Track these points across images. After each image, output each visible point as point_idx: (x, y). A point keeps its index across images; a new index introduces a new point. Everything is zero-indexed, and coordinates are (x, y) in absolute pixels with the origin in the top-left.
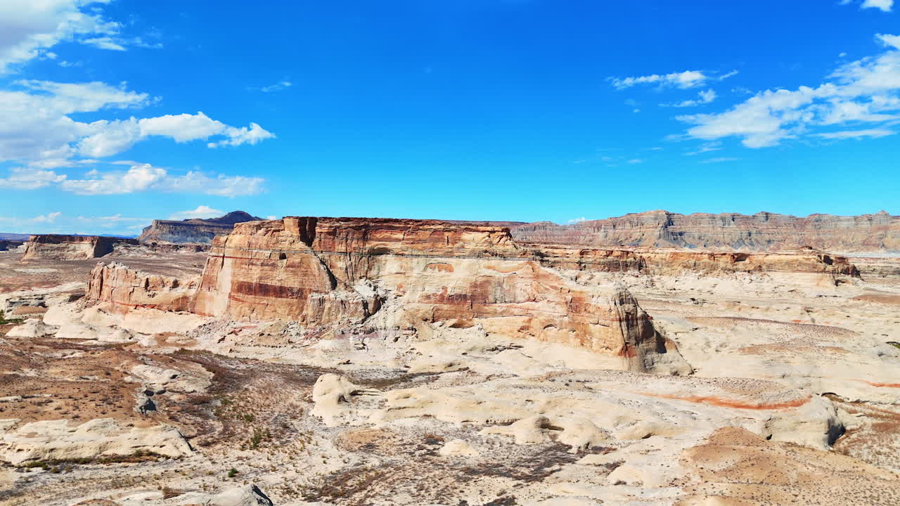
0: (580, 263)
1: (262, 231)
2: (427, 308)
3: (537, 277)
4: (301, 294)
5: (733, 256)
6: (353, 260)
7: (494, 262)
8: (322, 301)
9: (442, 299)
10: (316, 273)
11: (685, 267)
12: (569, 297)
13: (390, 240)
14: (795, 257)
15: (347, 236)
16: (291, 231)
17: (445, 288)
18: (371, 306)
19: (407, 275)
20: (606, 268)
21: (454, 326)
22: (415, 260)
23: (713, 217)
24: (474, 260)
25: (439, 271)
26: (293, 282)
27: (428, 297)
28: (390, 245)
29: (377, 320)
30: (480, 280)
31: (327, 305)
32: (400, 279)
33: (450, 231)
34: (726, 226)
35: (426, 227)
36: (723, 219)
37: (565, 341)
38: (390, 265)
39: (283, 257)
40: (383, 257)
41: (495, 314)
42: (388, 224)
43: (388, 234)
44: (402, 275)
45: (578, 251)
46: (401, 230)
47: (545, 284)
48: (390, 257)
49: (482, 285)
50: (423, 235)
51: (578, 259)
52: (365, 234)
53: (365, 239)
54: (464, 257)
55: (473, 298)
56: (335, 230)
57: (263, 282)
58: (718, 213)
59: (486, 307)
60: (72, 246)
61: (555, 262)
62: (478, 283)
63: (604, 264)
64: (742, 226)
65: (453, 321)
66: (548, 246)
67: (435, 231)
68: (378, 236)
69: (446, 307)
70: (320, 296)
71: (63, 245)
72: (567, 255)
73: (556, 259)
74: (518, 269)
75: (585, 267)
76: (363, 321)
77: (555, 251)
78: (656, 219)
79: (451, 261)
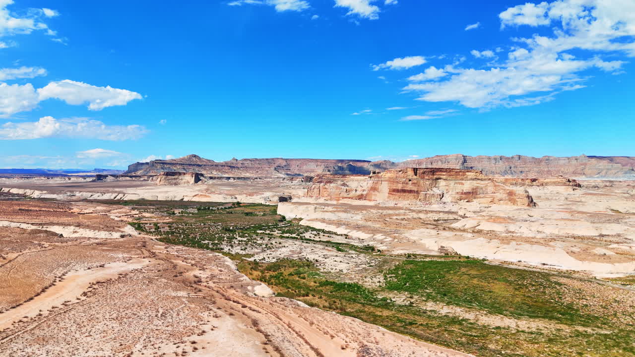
1: (401, 172)
2: (458, 196)
3: (495, 186)
4: (418, 192)
5: (531, 180)
6: (431, 181)
7: (479, 181)
8: (426, 194)
9: (462, 194)
10: (423, 186)
11: (511, 184)
12: (508, 191)
13: (441, 175)
14: (557, 180)
15: (428, 174)
16: (410, 173)
17: (463, 190)
19: (449, 186)
21: (467, 202)
22: (451, 181)
23: (489, 158)
24: (471, 181)
25: (460, 185)
26: (415, 189)
27: (458, 193)
28: (442, 177)
29: (444, 199)
30: (475, 187)
31: (428, 196)
32: (447, 188)
33: (461, 172)
34: (497, 163)
35: (453, 171)
36: (495, 159)
37: (507, 204)
38: (442, 183)
39: (410, 180)
40: (439, 180)
41: (480, 198)
42: (440, 170)
43: (440, 173)
44: (447, 186)
46: (444, 172)
47: (498, 188)
48: (442, 180)
49: (476, 189)
50: (452, 173)
52: (434, 173)
53: (433, 175)
54: (468, 180)
55: (473, 193)
56: (424, 172)
57: (403, 189)
58: (492, 155)
59: (477, 196)
60: (180, 177)
64: (506, 163)
65: (466, 200)
67: (456, 172)
68: (437, 174)
69: (464, 196)
70: (425, 193)
71: (176, 177)
74: (488, 183)
76: (440, 200)
78: (456, 159)
79: (463, 182)
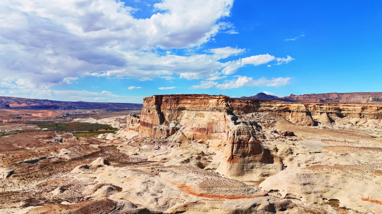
0: (360, 114)
2: (191, 134)
3: (225, 120)
4: (152, 126)
6: (172, 112)
7: (217, 113)
8: (155, 129)
9: (197, 130)
10: (156, 117)
13: (186, 103)
15: (171, 102)
16: (153, 101)
17: (199, 125)
18: (170, 132)
19: (189, 119)
20: (376, 117)
21: (200, 142)
22: (192, 112)
24: (210, 112)
25: (200, 117)
26: (150, 121)
27: (193, 129)
28: (186, 106)
29: (170, 138)
30: (211, 121)
31: (157, 131)
32: (186, 121)
33: (205, 99)
35: (198, 97)
38: (185, 114)
39: (149, 111)
41: (215, 138)
42: (186, 97)
43: (186, 101)
44: (187, 119)
45: (361, 107)
46: (191, 99)
47: (227, 124)
48: (185, 111)
50: (197, 101)
51: (360, 112)
52: (178, 101)
53: (178, 103)
55: (208, 130)
56: (167, 100)
57: (144, 121)
59: (212, 135)
61: (348, 114)
62: (210, 123)
63: (374, 114)
65: (200, 140)
66: (345, 105)
67: (201, 99)
68: (182, 102)
69: (198, 133)
70: (155, 127)
72: (355, 110)
73: (349, 112)
75: (364, 116)
76: (166, 138)
77: (349, 107)
79: (205, 113)
